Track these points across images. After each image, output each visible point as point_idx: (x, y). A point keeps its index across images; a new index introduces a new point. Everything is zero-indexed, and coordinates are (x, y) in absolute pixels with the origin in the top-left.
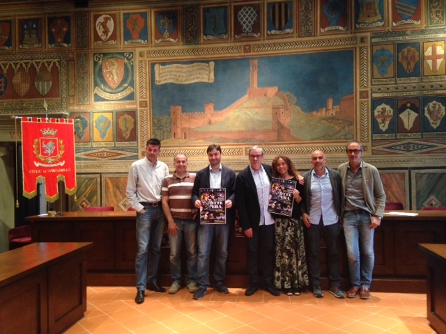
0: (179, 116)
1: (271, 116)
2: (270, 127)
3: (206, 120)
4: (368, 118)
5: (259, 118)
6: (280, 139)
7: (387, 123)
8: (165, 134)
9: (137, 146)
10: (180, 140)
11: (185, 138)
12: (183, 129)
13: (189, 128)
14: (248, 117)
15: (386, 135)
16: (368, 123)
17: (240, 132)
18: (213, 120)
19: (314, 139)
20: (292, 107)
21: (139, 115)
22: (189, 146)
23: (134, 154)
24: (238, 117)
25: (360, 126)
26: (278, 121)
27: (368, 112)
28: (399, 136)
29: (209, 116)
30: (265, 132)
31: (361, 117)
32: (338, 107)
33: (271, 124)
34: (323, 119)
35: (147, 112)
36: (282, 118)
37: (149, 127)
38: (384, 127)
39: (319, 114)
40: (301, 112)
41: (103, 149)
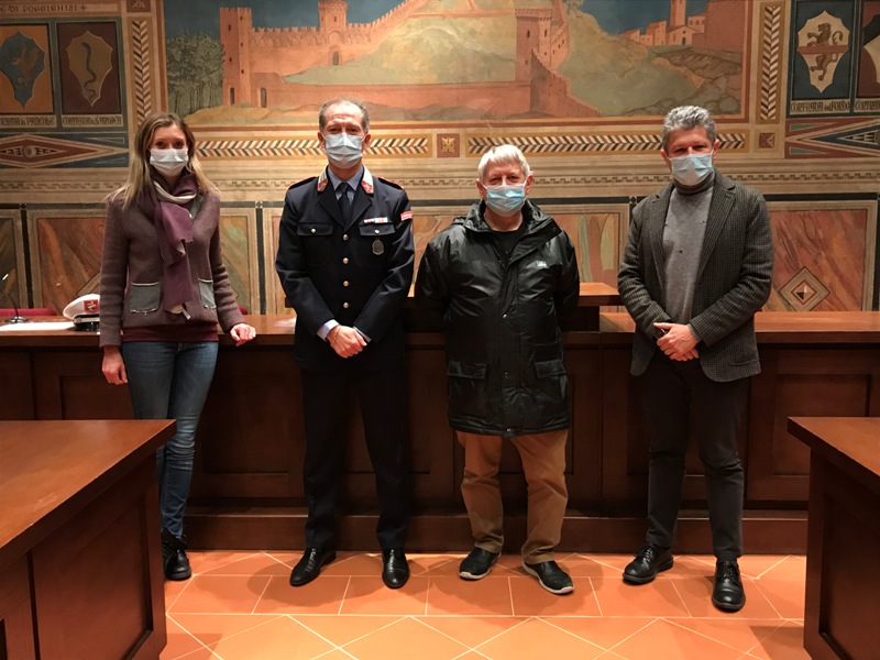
0: (244, 39)
1: (513, 43)
2: (508, 74)
3: (325, 50)
4: (780, 53)
5: (479, 49)
6: (537, 110)
7: (832, 67)
8: (206, 93)
9: (126, 127)
10: (249, 110)
11: (264, 105)
12: (258, 78)
13: (276, 75)
14: (446, 43)
15: (827, 103)
16: (779, 68)
17: (423, 88)
18: (346, 50)
19: (634, 112)
20: (573, 15)
21: (125, 34)
22: (277, 129)
23: (118, 151)
24: (418, 41)
25: (759, 77)
26: (534, 57)
27: (781, 37)
28: (861, 105)
29: (333, 39)
30: (495, 88)
31: (762, 49)
32: (701, 18)
33: (512, 65)
34: (659, 55)
35: (149, 25)
36: (543, 48)
37: (157, 70)
38: (821, 80)
39: (648, 39)
40: (598, 30)
41: (26, 136)
